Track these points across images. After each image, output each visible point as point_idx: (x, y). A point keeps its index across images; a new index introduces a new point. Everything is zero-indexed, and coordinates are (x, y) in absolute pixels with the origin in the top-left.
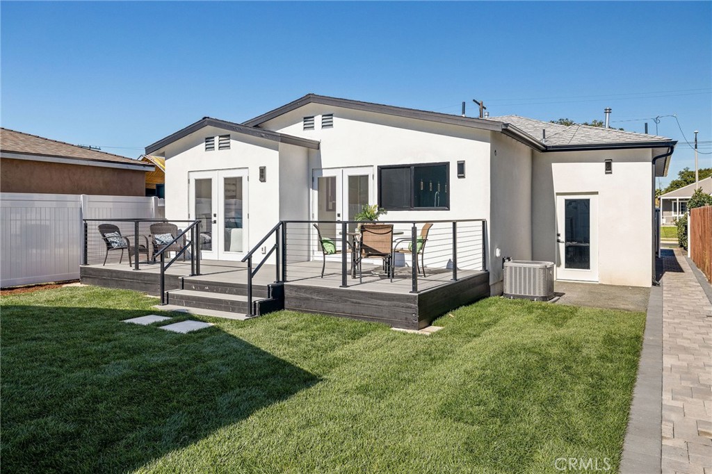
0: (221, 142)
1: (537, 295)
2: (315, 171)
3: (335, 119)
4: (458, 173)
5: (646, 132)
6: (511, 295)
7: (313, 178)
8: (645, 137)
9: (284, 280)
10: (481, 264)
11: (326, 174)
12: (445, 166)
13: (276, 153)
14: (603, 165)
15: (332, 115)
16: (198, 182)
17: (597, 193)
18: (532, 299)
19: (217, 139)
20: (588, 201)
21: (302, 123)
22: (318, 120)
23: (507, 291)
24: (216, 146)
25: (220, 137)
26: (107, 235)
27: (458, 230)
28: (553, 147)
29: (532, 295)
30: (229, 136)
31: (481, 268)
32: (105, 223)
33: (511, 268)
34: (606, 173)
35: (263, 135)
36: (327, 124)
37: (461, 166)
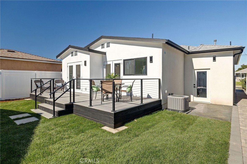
0: (75, 53)
1: (181, 110)
2: (105, 63)
3: (110, 44)
4: (150, 61)
5: (231, 45)
6: (170, 109)
7: (104, 65)
8: (230, 46)
9: (74, 102)
10: (158, 96)
11: (108, 63)
12: (146, 58)
13: (89, 56)
14: (212, 58)
15: (109, 43)
16: (70, 66)
17: (209, 69)
18: (178, 111)
19: (74, 52)
20: (206, 72)
21: (101, 46)
22: (106, 45)
23: (169, 108)
24: (74, 55)
25: (75, 52)
26: (37, 83)
27: (143, 83)
28: (192, 52)
29: (178, 110)
30: (77, 51)
31: (158, 98)
32: (37, 80)
33: (170, 98)
34: (213, 61)
35: (84, 50)
36: (108, 46)
37: (151, 58)
